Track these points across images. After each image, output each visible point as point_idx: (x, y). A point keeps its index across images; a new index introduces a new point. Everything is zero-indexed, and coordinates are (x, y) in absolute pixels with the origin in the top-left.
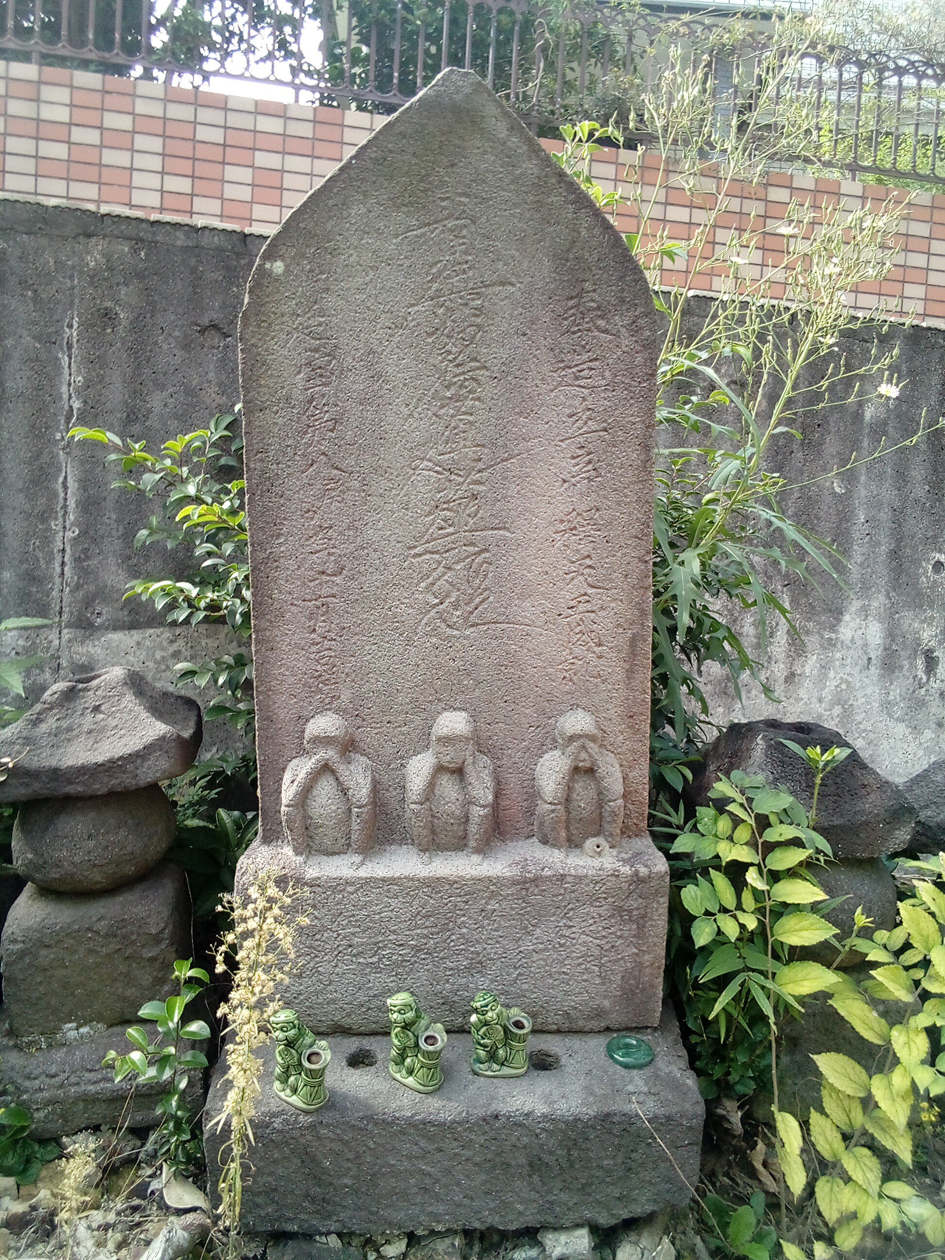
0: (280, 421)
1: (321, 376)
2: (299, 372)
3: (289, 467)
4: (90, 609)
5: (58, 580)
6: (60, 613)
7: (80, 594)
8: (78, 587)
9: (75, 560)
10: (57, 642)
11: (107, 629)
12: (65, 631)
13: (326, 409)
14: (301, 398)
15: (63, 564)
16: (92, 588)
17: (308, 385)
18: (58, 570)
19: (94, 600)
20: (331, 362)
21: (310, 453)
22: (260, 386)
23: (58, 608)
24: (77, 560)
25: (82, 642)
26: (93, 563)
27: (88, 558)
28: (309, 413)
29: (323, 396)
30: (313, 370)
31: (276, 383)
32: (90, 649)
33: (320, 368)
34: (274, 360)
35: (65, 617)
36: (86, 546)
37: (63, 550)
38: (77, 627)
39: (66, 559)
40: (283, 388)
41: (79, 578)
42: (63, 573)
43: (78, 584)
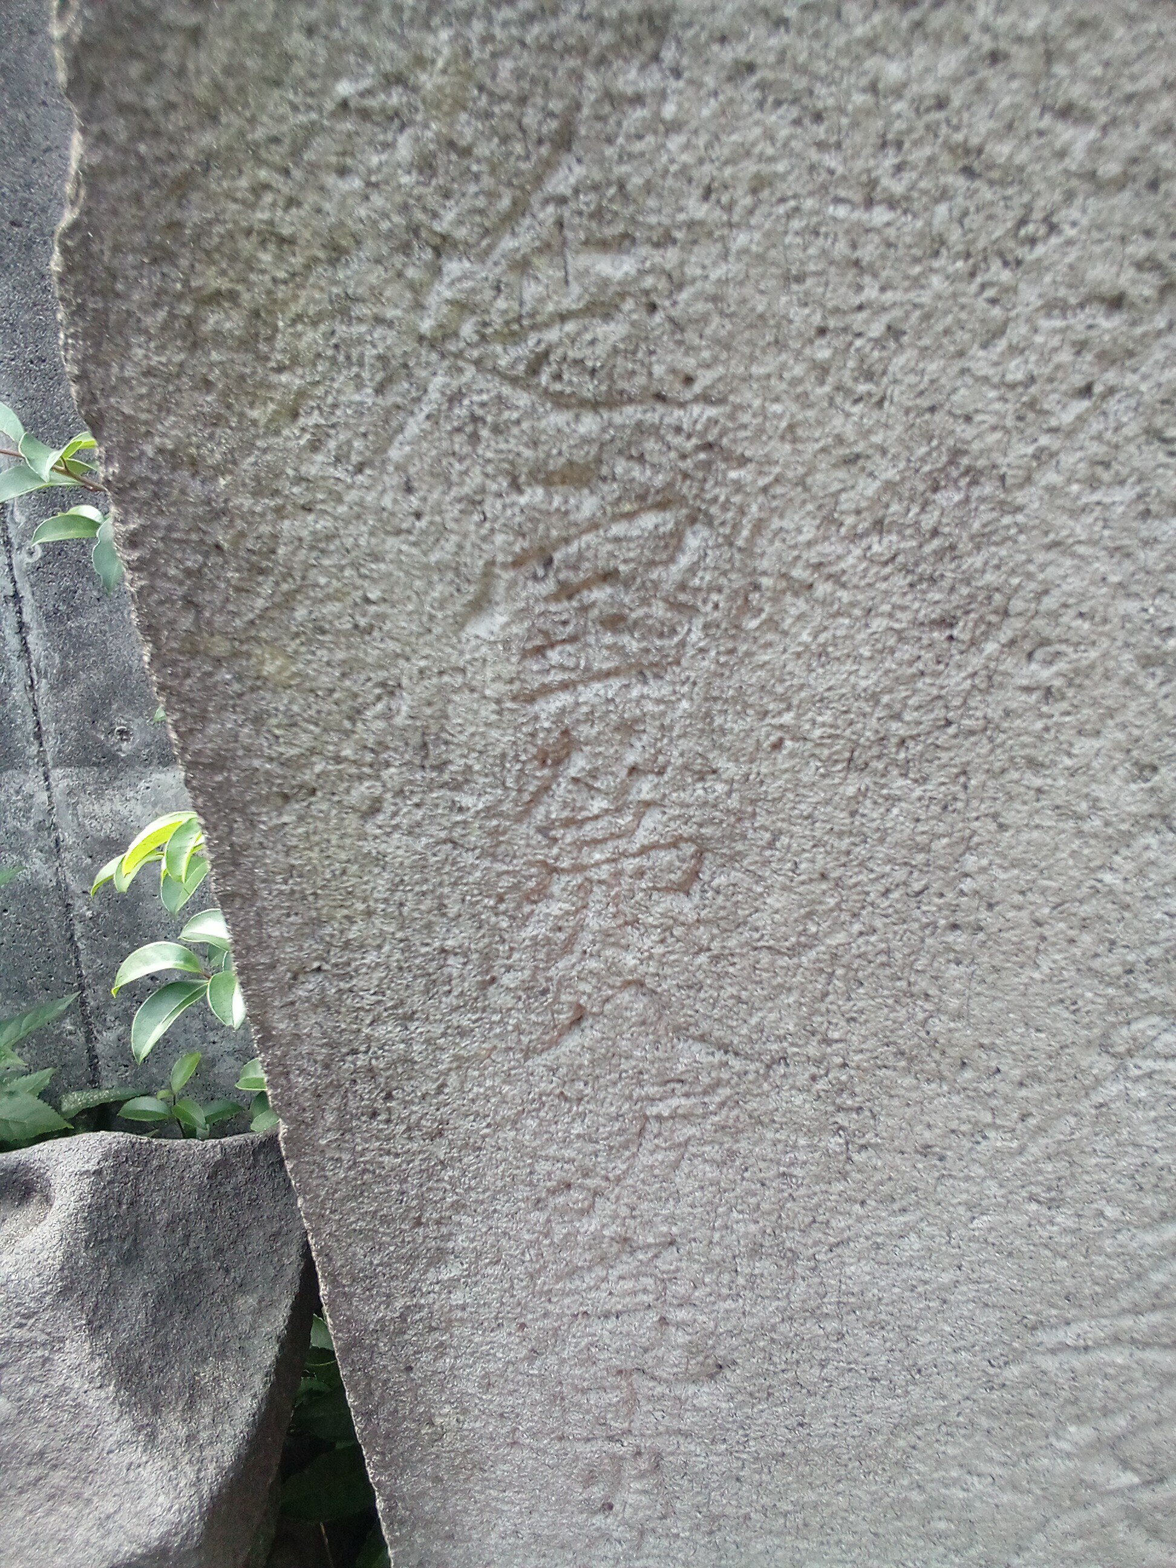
0: (396, 847)
1: (615, 622)
2: (480, 605)
3: (463, 1033)
4: (104, 724)
5: (17, 666)
6: (38, 736)
7: (74, 693)
8: (65, 678)
9: (47, 617)
10: (44, 796)
11: (147, 763)
12: (56, 773)
13: (645, 789)
14: (502, 739)
15: (21, 627)
16: (98, 677)
17: (534, 673)
18: (14, 642)
19: (106, 705)
20: (673, 542)
21: (563, 983)
22: (260, 682)
23: (30, 726)
24: (52, 617)
25: (99, 795)
26: (89, 621)
27: (76, 611)
28: (552, 809)
29: (628, 728)
30: (567, 591)
31: (348, 669)
32: (118, 806)
33: (608, 576)
34: (320, 543)
35: (51, 744)
36: (66, 583)
37: (16, 597)
38: (82, 763)
39: (26, 618)
40: (391, 690)
41: (65, 657)
42: (25, 649)
43: (64, 670)
